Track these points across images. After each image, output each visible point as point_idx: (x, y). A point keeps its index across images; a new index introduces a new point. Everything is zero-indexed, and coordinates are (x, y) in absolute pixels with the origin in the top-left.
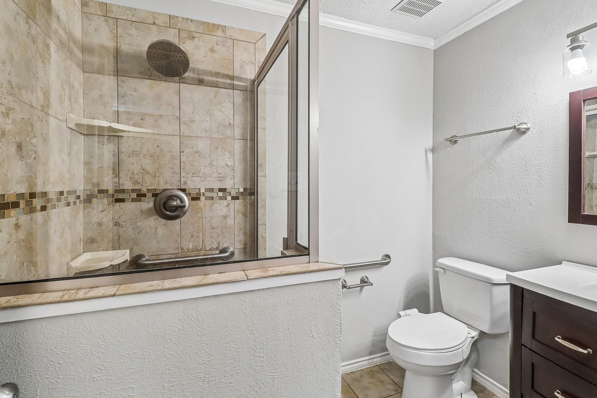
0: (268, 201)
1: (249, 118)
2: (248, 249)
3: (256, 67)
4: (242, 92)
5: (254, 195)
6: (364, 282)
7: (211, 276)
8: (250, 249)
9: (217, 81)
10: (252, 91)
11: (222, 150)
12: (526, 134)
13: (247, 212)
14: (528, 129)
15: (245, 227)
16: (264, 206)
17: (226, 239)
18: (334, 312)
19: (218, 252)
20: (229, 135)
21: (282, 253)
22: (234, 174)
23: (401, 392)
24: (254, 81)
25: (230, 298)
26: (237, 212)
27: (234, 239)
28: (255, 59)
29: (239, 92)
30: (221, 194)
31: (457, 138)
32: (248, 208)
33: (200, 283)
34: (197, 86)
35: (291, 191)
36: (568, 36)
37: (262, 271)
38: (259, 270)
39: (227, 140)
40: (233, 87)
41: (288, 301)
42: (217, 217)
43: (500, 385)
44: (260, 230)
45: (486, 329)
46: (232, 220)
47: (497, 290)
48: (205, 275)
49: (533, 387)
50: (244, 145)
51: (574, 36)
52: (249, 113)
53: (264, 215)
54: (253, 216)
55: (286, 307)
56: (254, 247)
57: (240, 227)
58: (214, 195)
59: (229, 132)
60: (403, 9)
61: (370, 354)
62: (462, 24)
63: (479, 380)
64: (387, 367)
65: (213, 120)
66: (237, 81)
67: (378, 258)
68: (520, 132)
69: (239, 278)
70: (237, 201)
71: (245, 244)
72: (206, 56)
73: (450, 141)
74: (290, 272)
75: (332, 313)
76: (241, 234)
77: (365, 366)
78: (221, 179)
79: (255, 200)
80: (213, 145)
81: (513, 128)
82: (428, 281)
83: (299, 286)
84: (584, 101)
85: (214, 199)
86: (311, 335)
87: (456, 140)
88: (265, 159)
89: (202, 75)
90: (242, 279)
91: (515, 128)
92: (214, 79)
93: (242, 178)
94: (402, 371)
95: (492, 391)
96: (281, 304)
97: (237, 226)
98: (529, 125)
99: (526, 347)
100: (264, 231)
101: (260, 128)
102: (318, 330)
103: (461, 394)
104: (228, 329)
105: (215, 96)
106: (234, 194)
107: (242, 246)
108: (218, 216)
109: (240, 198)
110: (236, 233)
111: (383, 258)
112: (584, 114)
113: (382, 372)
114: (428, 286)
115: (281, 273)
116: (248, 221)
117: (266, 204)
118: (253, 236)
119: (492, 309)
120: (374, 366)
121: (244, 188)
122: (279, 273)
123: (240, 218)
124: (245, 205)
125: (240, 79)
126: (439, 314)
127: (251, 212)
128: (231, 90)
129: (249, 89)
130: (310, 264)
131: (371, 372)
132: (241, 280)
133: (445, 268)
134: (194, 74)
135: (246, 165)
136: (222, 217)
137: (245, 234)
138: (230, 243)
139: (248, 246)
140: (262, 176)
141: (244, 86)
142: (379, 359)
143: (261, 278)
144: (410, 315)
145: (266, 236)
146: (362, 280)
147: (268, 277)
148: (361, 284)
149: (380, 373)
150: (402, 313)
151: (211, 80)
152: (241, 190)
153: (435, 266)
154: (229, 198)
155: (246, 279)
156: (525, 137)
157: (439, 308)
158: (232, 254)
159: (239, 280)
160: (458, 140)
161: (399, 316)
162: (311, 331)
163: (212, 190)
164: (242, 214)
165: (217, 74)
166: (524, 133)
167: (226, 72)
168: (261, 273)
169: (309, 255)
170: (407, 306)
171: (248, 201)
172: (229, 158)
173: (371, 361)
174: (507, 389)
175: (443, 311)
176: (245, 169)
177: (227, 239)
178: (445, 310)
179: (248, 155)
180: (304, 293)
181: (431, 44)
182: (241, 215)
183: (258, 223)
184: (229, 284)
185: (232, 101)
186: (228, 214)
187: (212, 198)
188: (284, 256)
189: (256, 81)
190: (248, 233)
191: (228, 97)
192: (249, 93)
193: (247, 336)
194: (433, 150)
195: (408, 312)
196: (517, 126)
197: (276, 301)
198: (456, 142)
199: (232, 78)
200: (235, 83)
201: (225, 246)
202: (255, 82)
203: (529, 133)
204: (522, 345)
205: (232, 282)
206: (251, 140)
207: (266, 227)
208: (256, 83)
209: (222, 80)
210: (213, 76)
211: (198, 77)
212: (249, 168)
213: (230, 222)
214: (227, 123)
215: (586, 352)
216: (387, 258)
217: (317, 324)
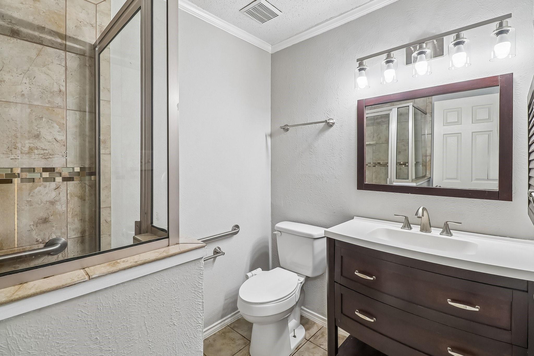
0: (113, 181)
1: (88, 87)
2: (87, 238)
3: (98, 30)
4: (78, 56)
5: (95, 175)
6: (217, 252)
7: (31, 284)
8: (89, 237)
9: (41, 37)
10: (92, 58)
11: (48, 121)
12: (333, 127)
13: (85, 195)
14: (334, 123)
15: (83, 213)
16: (108, 187)
17: (54, 229)
18: (196, 293)
19: (42, 246)
20: (59, 104)
21: (134, 238)
22: (66, 150)
23: (249, 344)
24: (94, 47)
25: (63, 307)
26: (71, 196)
27: (67, 227)
28: (96, 22)
29: (73, 55)
30: (46, 175)
31: (288, 126)
32: (87, 190)
33: (12, 298)
34: (9, 38)
35: (145, 170)
36: (358, 60)
37: (109, 265)
38: (106, 264)
39: (55, 109)
40: (65, 49)
41: (144, 293)
42: (39, 203)
43: (318, 314)
44: (103, 215)
45: (309, 274)
46: (64, 206)
47: (317, 243)
48: (21, 284)
49: (342, 312)
50: (81, 117)
51: (360, 61)
52: (87, 81)
53: (109, 196)
54: (94, 199)
55: (141, 300)
56: (95, 234)
57: (76, 213)
58: (36, 176)
59: (58, 100)
60: (249, 12)
61: (222, 317)
62: (291, 37)
63: (306, 315)
64: (236, 325)
65: (34, 83)
66: (70, 41)
67: (229, 229)
68: (329, 125)
69: (76, 280)
70: (71, 183)
71: (83, 233)
72: (24, 3)
73: (284, 128)
74: (147, 261)
75: (194, 294)
76: (76, 220)
77: (218, 330)
78: (46, 156)
79: (95, 180)
80: (34, 114)
81: (325, 122)
82: (268, 243)
83: (158, 274)
84: (365, 106)
85: (36, 181)
86: (171, 324)
87: (288, 128)
88: (110, 135)
89: (17, 26)
90: (82, 280)
91: (326, 122)
92: (36, 34)
93: (78, 155)
94: (249, 326)
95: (313, 321)
96: (136, 298)
97: (71, 212)
98: (334, 121)
99: (337, 283)
100: (109, 215)
101: (102, 100)
102: (179, 315)
103: (294, 330)
104: (61, 347)
105: (38, 55)
106: (66, 173)
107: (79, 235)
108: (42, 202)
109: (75, 179)
110: (70, 220)
111: (233, 228)
112: (366, 116)
113: (233, 331)
114: (267, 247)
115: (136, 264)
116: (87, 205)
117: (111, 185)
118: (94, 222)
119: (314, 258)
120: (225, 327)
121: (81, 168)
122: (133, 264)
123: (75, 203)
124: (83, 187)
125: (75, 40)
126: (278, 269)
127: (91, 195)
128: (62, 51)
129: (87, 54)
130: (169, 247)
131: (223, 334)
132: (80, 281)
133: (281, 231)
134: (4, 21)
135: (84, 141)
136: (48, 202)
137: (82, 220)
138: (61, 233)
139: (87, 234)
140: (105, 154)
141: (80, 49)
142: (230, 319)
143: (109, 274)
144: (255, 275)
145: (111, 220)
146: (215, 251)
147: (118, 271)
148: (214, 255)
149: (231, 331)
150: (249, 274)
151: (32, 35)
152: (77, 169)
153: (273, 229)
154: (59, 179)
155: (87, 278)
156: (332, 129)
157: (277, 264)
158: (64, 246)
159: (76, 283)
160: (289, 129)
161: (247, 278)
162: (172, 319)
163: (33, 170)
164: (79, 197)
165: (41, 29)
166: (331, 126)
167: (54, 28)
168: (108, 267)
169: (168, 237)
170: (253, 268)
171: (87, 182)
172: (59, 132)
173: (223, 323)
174: (326, 318)
175: (280, 266)
176: (82, 146)
177: (56, 229)
178: (281, 265)
179: (87, 129)
180: (163, 280)
181: (269, 49)
182: (76, 199)
183: (101, 207)
184: (62, 289)
185: (63, 64)
186: (57, 198)
187: (33, 180)
188: (137, 243)
189: (98, 47)
190: (87, 219)
191: (57, 58)
192: (87, 58)
193: (90, 348)
194: (271, 135)
195: (254, 272)
196: (327, 121)
197: (129, 296)
198: (287, 130)
199: (65, 37)
200: (68, 43)
201: (54, 237)
202: (96, 47)
203: (334, 126)
204: (335, 282)
205: (66, 287)
206: (90, 112)
207: (111, 210)
208: (97, 49)
209: (49, 37)
210: (34, 30)
211: (10, 26)
212: (87, 144)
213: (60, 207)
214: (56, 88)
215: (372, 279)
216: (236, 228)
217: (178, 309)
